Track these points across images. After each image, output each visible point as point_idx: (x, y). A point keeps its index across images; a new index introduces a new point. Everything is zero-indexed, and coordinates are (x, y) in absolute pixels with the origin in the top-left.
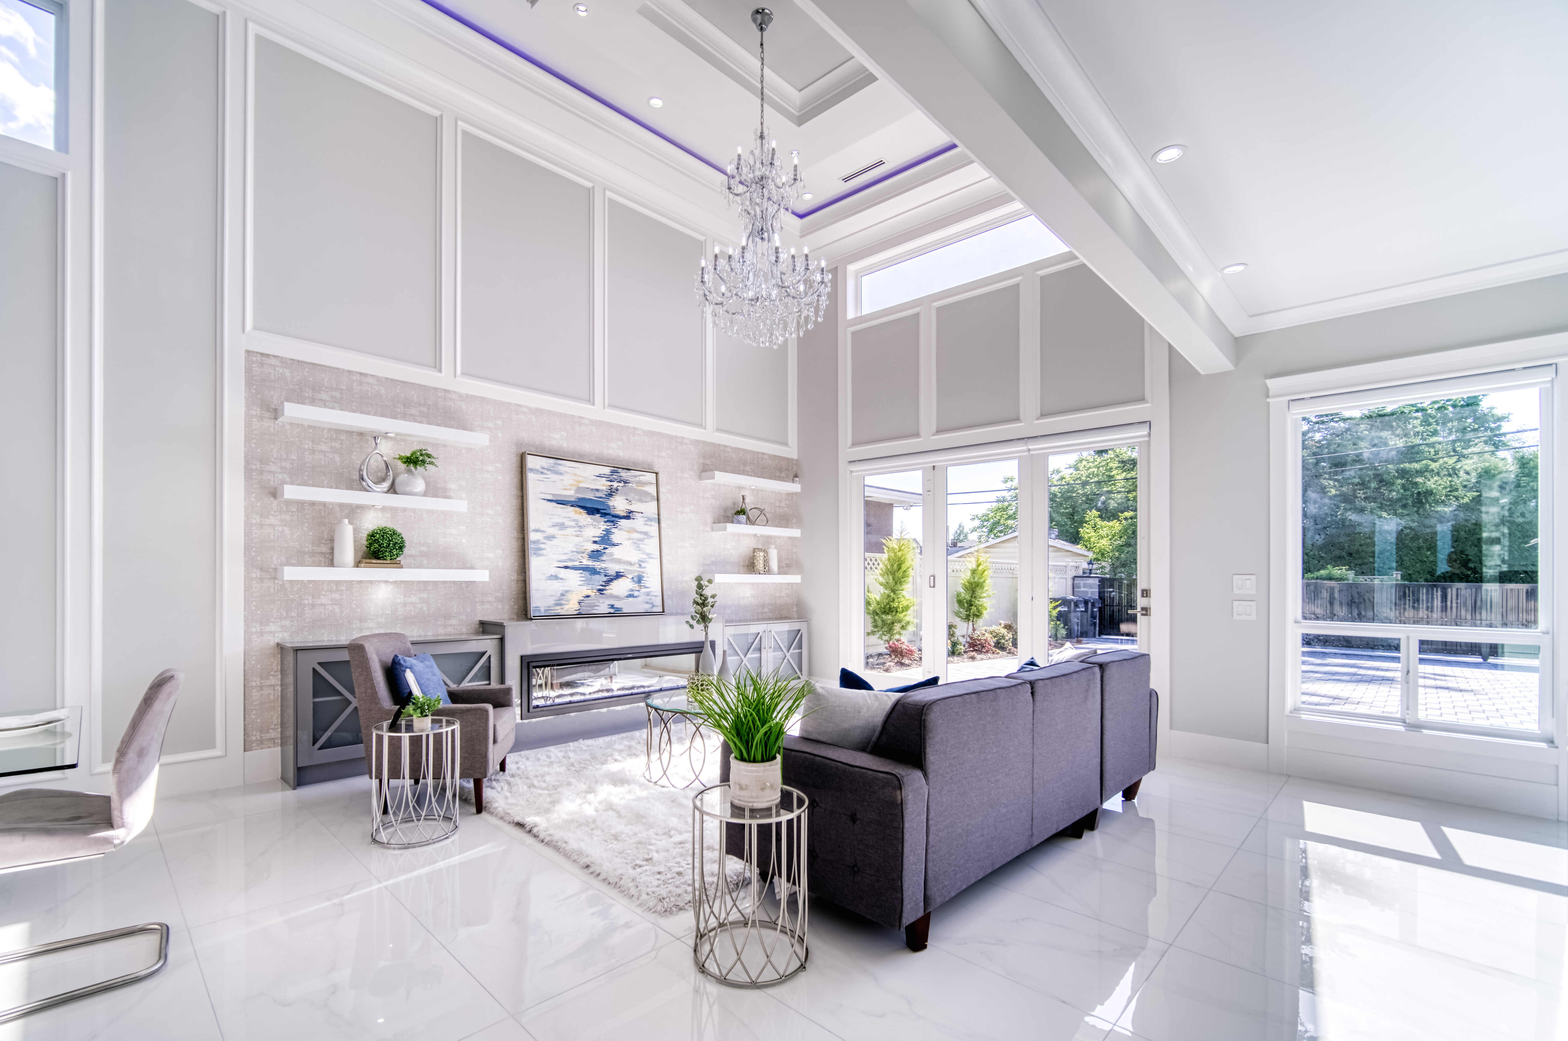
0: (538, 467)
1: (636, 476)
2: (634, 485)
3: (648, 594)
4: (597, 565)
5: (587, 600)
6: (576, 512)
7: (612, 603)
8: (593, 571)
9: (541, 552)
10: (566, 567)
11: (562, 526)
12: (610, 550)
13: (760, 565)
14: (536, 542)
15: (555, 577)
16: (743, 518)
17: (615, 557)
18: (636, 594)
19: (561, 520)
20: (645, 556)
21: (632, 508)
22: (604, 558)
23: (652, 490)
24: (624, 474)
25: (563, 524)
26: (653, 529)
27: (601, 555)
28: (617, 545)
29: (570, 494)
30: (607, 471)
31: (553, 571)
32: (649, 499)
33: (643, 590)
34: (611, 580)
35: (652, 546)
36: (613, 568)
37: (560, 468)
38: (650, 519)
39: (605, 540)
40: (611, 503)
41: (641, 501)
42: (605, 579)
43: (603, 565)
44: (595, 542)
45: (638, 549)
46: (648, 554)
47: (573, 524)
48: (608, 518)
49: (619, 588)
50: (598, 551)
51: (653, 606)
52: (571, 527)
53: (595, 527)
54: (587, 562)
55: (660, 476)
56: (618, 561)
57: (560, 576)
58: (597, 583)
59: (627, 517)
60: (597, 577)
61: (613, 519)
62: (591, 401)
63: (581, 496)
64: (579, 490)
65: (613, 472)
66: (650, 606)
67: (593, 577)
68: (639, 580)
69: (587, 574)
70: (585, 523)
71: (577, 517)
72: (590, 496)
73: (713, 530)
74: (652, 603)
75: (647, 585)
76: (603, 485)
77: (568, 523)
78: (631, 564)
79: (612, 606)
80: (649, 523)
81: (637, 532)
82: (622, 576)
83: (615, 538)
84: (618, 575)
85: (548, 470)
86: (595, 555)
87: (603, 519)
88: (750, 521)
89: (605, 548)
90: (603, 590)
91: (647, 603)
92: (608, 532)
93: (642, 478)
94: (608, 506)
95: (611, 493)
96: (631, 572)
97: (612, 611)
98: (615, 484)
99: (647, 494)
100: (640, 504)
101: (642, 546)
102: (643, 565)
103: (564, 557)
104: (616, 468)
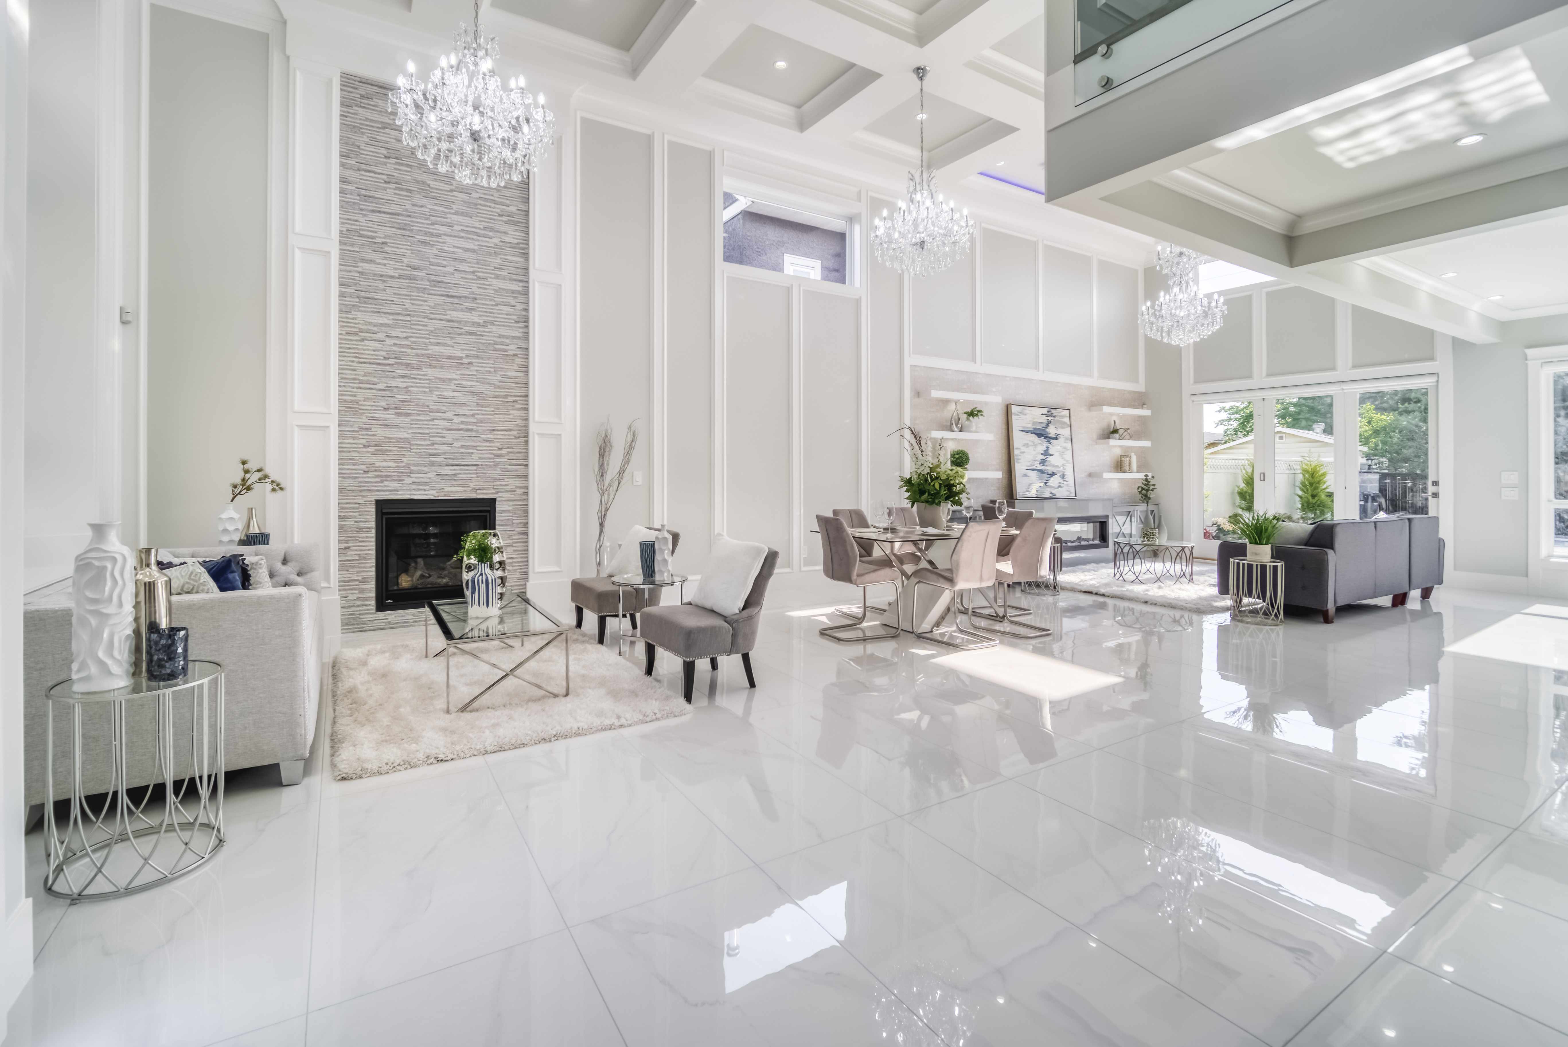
0: (1014, 412)
1: (1059, 413)
2: (1059, 418)
3: (1068, 486)
4: (1044, 468)
5: (1041, 489)
6: (1033, 437)
7: (1052, 490)
8: (1041, 472)
9: (1017, 461)
10: (1031, 469)
12: (1050, 458)
13: (1127, 467)
14: (1015, 455)
15: (1026, 475)
16: (1117, 435)
17: (1051, 462)
18: (1062, 485)
19: (1027, 442)
20: (1065, 462)
21: (1058, 432)
22: (1046, 463)
23: (1067, 420)
24: (1054, 412)
25: (1028, 444)
26: (1069, 445)
28: (1052, 455)
29: (1030, 426)
30: (1045, 410)
31: (1024, 472)
32: (1066, 426)
33: (1066, 483)
34: (1050, 477)
35: (1068, 455)
36: (1051, 469)
37: (1026, 411)
38: (1067, 439)
39: (1046, 453)
40: (1048, 430)
41: (1062, 428)
42: (1048, 476)
43: (1046, 468)
44: (1042, 454)
45: (1062, 457)
46: (1067, 461)
47: (1032, 443)
48: (1048, 439)
49: (1054, 481)
50: (1043, 459)
52: (1032, 445)
53: (1042, 444)
54: (1039, 466)
55: (1071, 411)
56: (1053, 466)
57: (1028, 474)
58: (1044, 479)
59: (1056, 438)
60: (1044, 475)
61: (1050, 440)
62: (1037, 368)
63: (1035, 427)
64: (1034, 423)
65: (1049, 411)
66: (1070, 493)
67: (1042, 475)
68: (1063, 477)
69: (1039, 473)
70: (1037, 443)
71: (1034, 439)
72: (1039, 427)
73: (1096, 443)
74: (1070, 491)
75: (1067, 480)
76: (1044, 419)
77: (1030, 443)
78: (1058, 467)
79: (1051, 493)
80: (1067, 441)
81: (1061, 447)
82: (1055, 474)
83: (1051, 451)
84: (1053, 474)
85: (1018, 413)
86: (1043, 462)
87: (1045, 440)
88: (1121, 438)
89: (1047, 458)
90: (1047, 483)
91: (1068, 491)
92: (1048, 448)
93: (1063, 414)
94: (1047, 432)
95: (1048, 423)
96: (1059, 471)
97: (1051, 495)
98: (1050, 418)
99: (1065, 423)
101: (1064, 456)
102: (1065, 467)
103: (1030, 464)
104: (1050, 409)
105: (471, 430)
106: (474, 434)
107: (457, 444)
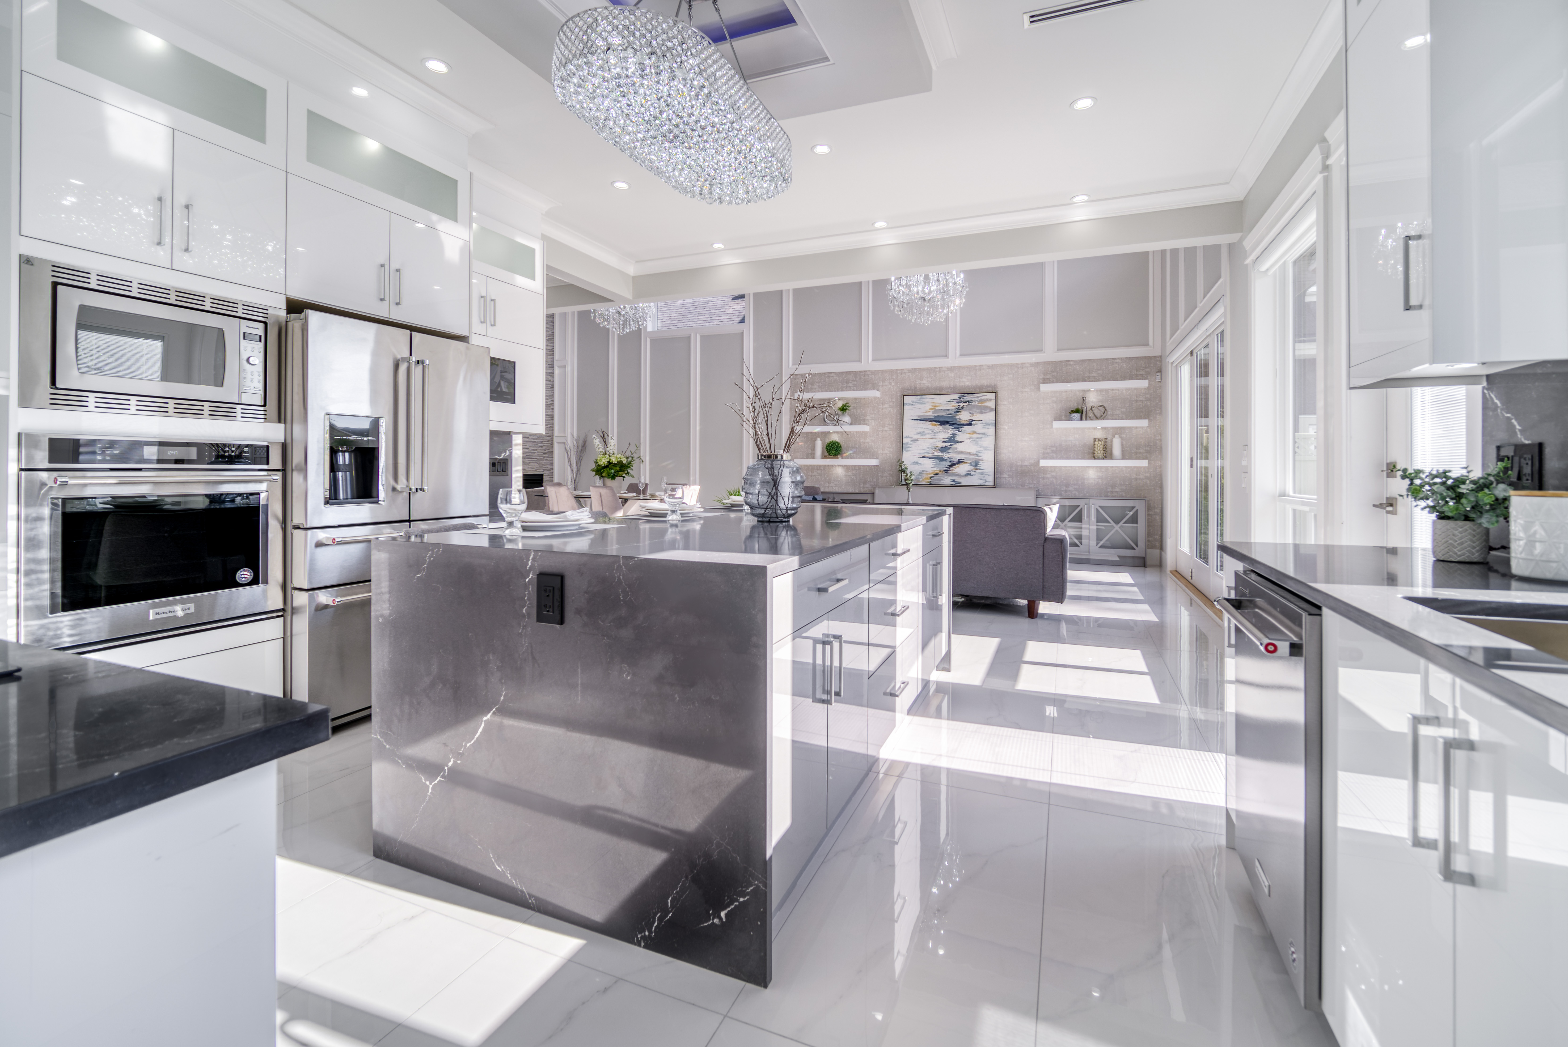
0: (910, 402)
1: (978, 397)
2: (977, 403)
3: (982, 474)
4: (945, 455)
5: (937, 477)
6: (932, 425)
7: (954, 478)
8: (942, 459)
9: (908, 449)
10: (923, 457)
11: (923, 433)
12: (955, 446)
13: (1099, 452)
14: (907, 443)
15: (917, 463)
17: (958, 450)
18: (972, 473)
19: (923, 430)
20: (982, 449)
21: (973, 418)
22: (949, 451)
23: (992, 404)
24: (969, 397)
25: (924, 432)
26: (991, 430)
27: (948, 450)
28: (961, 442)
29: (930, 414)
30: (956, 397)
31: (916, 459)
32: (988, 410)
33: (982, 471)
34: (954, 465)
35: (989, 442)
36: (956, 457)
37: (923, 400)
38: (988, 424)
39: (954, 440)
40: (958, 417)
41: (981, 413)
42: (950, 464)
43: (949, 455)
44: (944, 442)
45: (977, 444)
46: (984, 448)
47: (930, 432)
48: (955, 426)
49: (962, 469)
50: (945, 447)
51: (986, 482)
52: (928, 433)
53: (945, 432)
54: (937, 454)
55: (1001, 394)
56: (961, 452)
57: (920, 462)
58: (943, 466)
59: (970, 424)
60: (944, 463)
61: (958, 426)
62: (946, 355)
63: (936, 415)
64: (937, 411)
65: (960, 397)
66: (984, 481)
67: (941, 463)
68: (976, 464)
69: (937, 461)
70: (938, 431)
71: (934, 427)
72: (941, 414)
74: (985, 480)
75: (982, 468)
76: (954, 406)
77: (926, 432)
78: (970, 454)
79: (954, 481)
80: (987, 427)
81: (977, 433)
82: (963, 462)
83: (958, 439)
84: (959, 461)
85: (916, 402)
86: (944, 450)
87: (951, 427)
89: (951, 445)
90: (948, 470)
91: (981, 479)
92: (954, 435)
93: (983, 398)
94: (956, 419)
95: (955, 411)
96: (969, 459)
97: (954, 483)
98: (960, 405)
99: (986, 408)
100: (980, 415)
101: (980, 442)
102: (980, 454)
103: (923, 452)
104: (962, 395)
105: (535, 442)
106: (536, 443)
107: (530, 449)
